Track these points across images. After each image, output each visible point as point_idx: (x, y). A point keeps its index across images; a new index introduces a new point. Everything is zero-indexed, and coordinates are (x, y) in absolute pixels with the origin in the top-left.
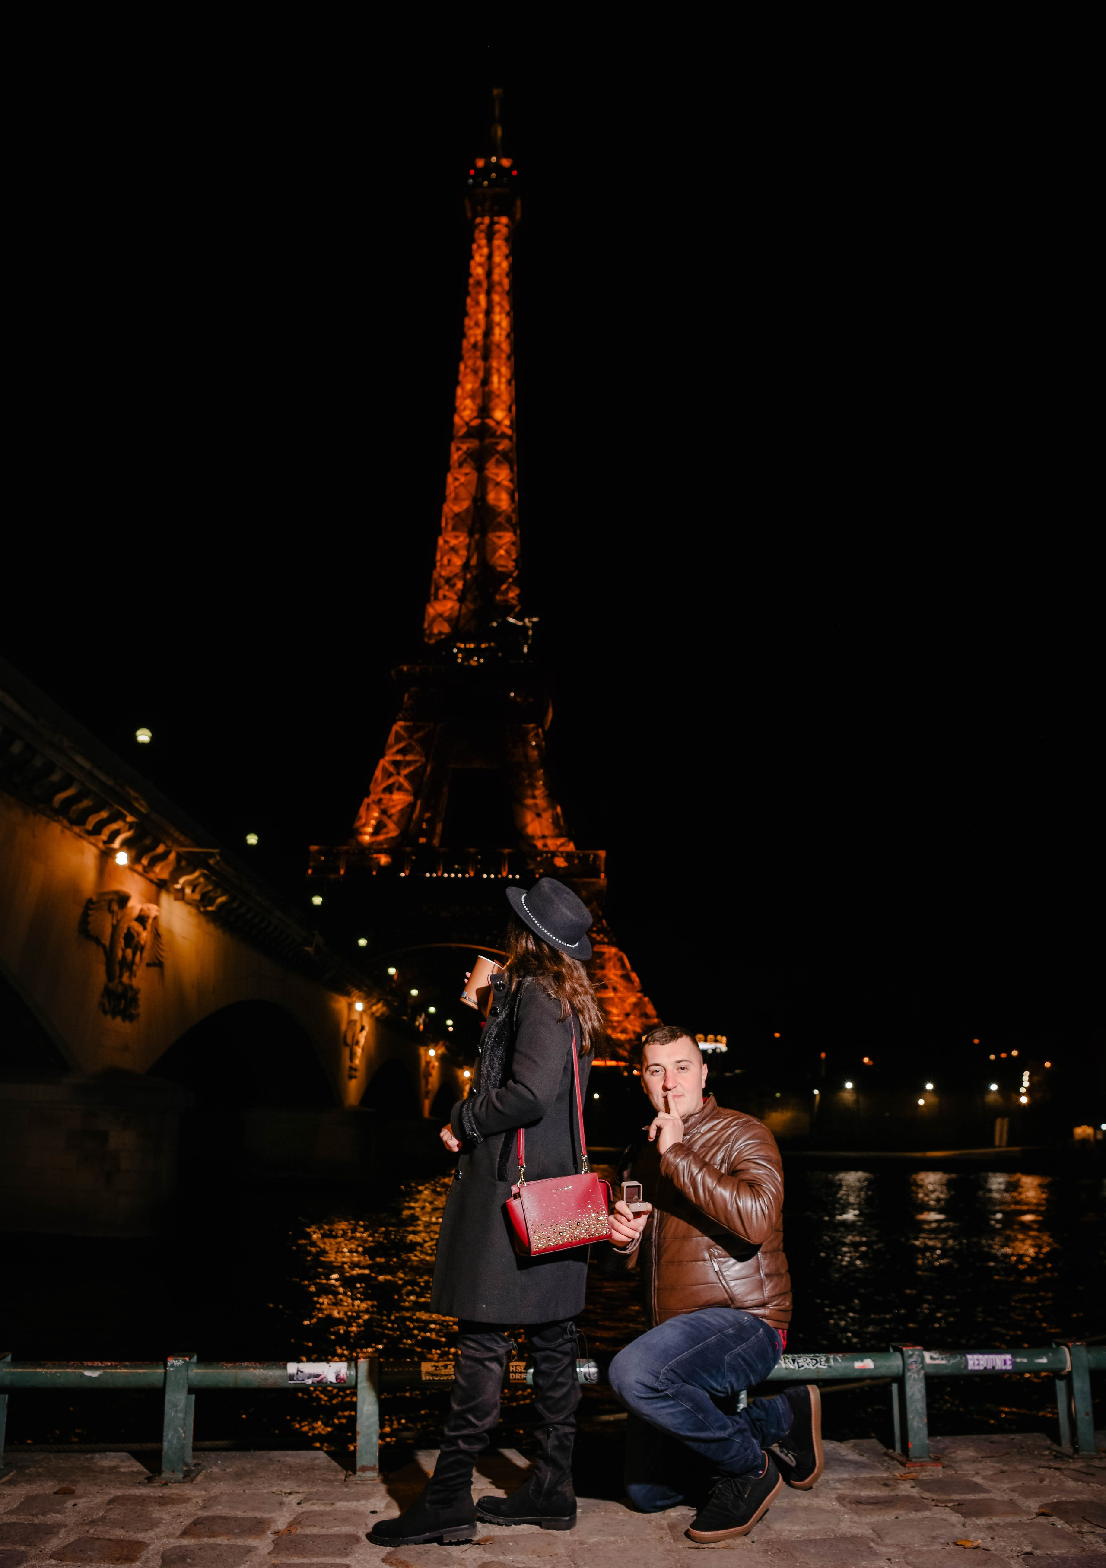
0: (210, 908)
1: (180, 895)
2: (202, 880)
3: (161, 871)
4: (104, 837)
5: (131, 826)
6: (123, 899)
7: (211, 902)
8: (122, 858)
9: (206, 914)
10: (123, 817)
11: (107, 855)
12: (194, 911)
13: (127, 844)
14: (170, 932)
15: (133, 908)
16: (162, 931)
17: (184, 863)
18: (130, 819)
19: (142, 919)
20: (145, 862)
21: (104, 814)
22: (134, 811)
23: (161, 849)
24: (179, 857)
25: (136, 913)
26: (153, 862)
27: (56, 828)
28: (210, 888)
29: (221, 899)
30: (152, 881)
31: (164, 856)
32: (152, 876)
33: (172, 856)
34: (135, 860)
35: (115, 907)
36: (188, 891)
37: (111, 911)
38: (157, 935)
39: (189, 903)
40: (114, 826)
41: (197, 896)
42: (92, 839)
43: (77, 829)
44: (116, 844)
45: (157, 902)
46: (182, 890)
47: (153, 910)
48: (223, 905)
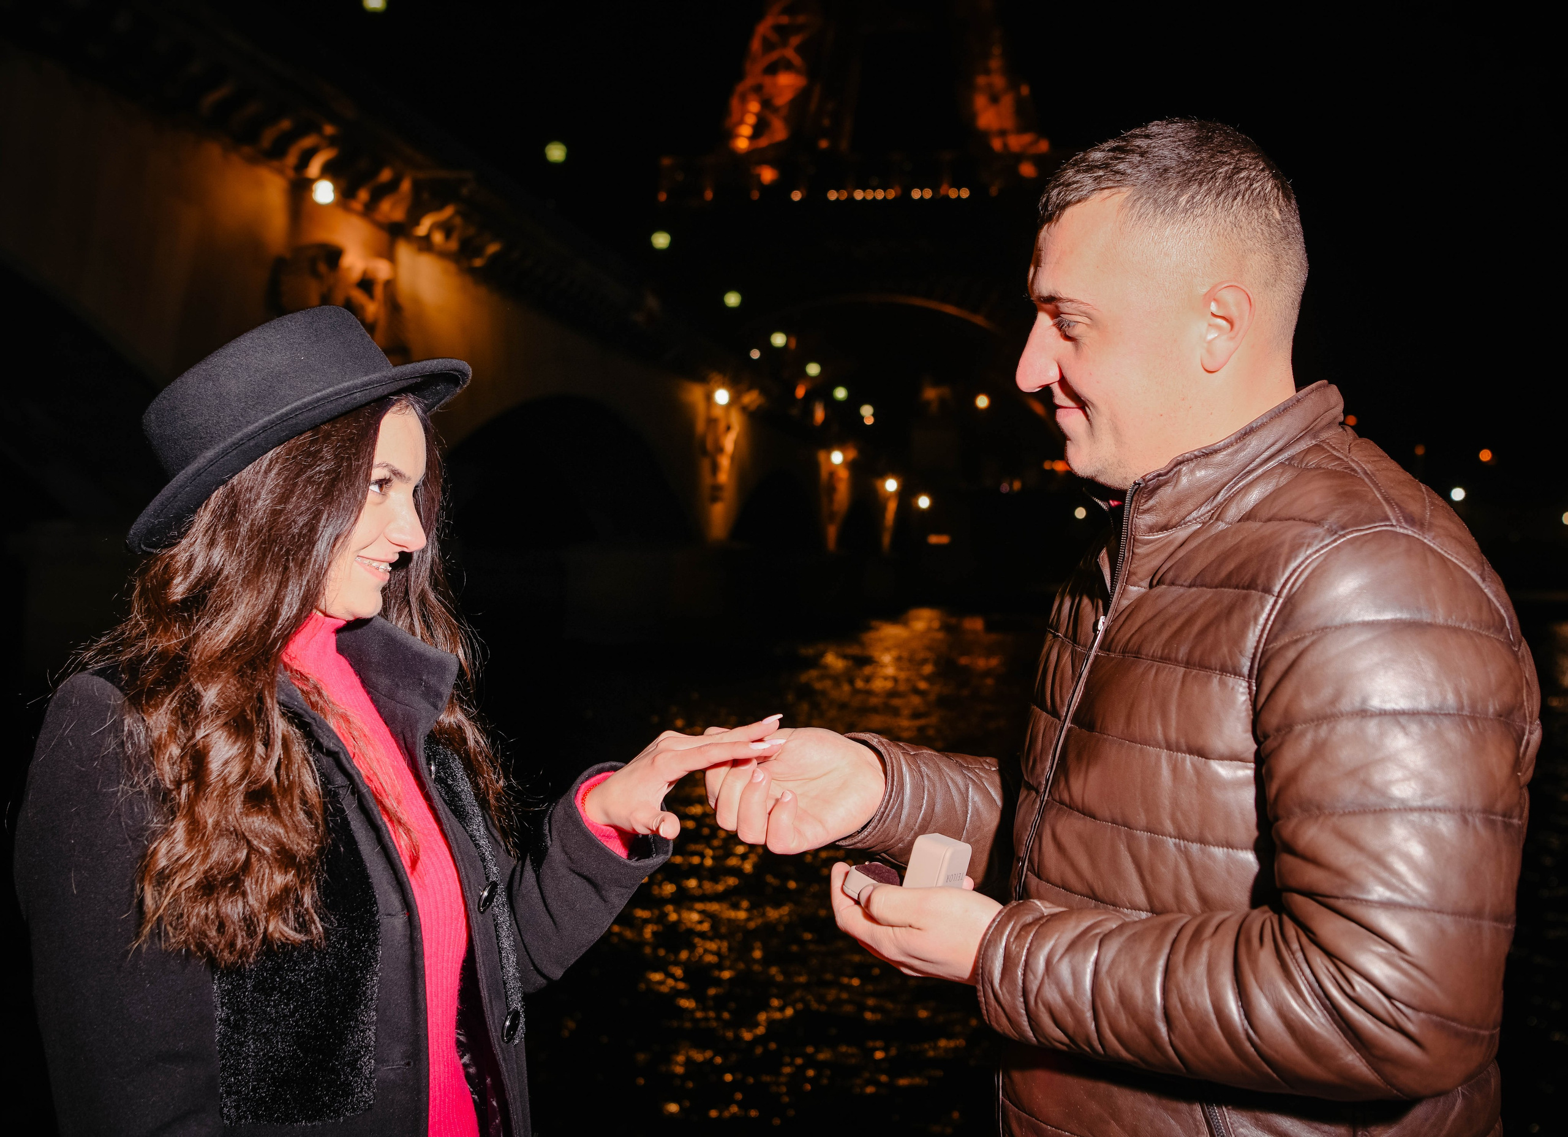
0: (478, 262)
1: (425, 245)
2: (458, 221)
3: (392, 209)
4: (292, 159)
5: (332, 142)
6: (333, 255)
7: (478, 252)
8: (324, 192)
9: (472, 272)
10: (318, 130)
11: (301, 187)
12: (452, 267)
13: (328, 171)
14: (416, 300)
15: (349, 269)
16: (403, 299)
17: (426, 196)
18: (329, 130)
19: (366, 284)
20: (363, 195)
21: (286, 124)
22: (333, 119)
23: (386, 175)
24: (417, 187)
25: (356, 274)
26: (379, 194)
27: (213, 151)
28: (471, 231)
29: (493, 248)
30: (380, 226)
31: (392, 187)
32: (379, 217)
33: (406, 186)
34: (346, 194)
35: (322, 268)
36: (438, 238)
37: (315, 273)
38: (394, 306)
39: (443, 255)
40: (308, 142)
41: (453, 245)
42: (276, 164)
43: (247, 150)
44: (314, 168)
45: (389, 255)
46: (427, 238)
47: (382, 270)
48: (495, 257)
